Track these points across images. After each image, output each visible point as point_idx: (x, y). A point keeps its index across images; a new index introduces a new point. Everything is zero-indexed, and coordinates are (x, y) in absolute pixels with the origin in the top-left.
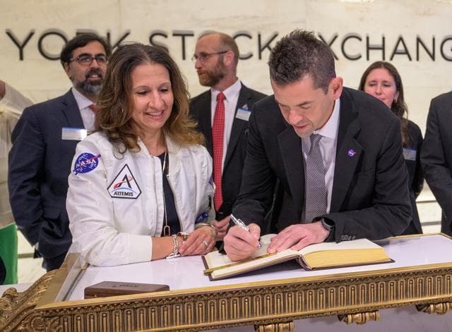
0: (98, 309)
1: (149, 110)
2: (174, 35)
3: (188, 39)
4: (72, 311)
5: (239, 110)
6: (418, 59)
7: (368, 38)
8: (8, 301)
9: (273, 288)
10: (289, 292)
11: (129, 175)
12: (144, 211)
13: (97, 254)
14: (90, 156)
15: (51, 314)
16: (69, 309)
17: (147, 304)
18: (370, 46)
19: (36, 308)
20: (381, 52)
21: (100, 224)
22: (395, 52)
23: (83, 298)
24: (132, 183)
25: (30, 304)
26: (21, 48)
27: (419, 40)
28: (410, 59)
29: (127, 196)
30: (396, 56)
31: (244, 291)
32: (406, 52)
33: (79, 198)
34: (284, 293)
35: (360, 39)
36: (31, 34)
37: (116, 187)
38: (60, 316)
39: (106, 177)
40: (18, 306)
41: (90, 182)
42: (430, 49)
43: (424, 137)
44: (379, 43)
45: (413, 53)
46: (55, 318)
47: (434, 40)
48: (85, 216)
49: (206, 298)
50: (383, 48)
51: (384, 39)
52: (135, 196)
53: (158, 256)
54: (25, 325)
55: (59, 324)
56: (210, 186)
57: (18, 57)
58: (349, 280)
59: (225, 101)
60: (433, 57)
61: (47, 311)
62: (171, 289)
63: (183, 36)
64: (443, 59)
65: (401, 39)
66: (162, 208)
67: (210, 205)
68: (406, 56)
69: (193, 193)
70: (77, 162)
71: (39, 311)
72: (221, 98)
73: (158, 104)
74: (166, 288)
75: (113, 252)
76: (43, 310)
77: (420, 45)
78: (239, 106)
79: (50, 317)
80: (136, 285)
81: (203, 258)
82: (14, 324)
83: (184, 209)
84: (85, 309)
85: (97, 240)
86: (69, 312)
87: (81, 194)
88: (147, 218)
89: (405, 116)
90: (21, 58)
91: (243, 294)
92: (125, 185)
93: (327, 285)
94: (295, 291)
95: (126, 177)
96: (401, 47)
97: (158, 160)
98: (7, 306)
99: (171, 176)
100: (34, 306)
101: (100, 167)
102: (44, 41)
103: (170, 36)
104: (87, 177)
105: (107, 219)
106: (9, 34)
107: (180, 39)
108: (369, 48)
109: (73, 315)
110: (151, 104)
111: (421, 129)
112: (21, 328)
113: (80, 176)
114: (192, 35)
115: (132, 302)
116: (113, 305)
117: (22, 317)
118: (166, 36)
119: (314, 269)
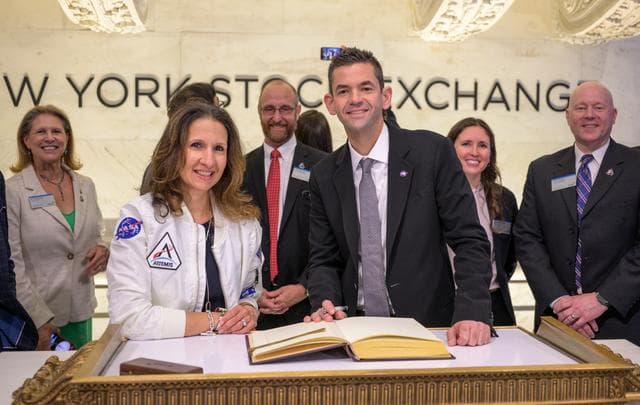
0: (130, 387)
1: (198, 168)
2: (237, 80)
3: (252, 85)
4: (105, 388)
5: (295, 169)
6: (517, 109)
7: (457, 84)
8: (49, 369)
9: (310, 380)
10: (327, 386)
11: (169, 243)
12: (183, 284)
13: (129, 326)
14: (133, 221)
15: (86, 388)
16: (102, 385)
17: (179, 386)
18: (460, 93)
19: (73, 381)
20: (472, 100)
21: (135, 295)
22: (490, 100)
23: (118, 374)
24: (172, 252)
25: (68, 375)
26: (80, 94)
27: (519, 86)
28: (508, 109)
29: (167, 266)
30: (490, 105)
31: (278, 380)
32: (504, 100)
33: (118, 265)
34: (322, 386)
35: (448, 85)
36: (91, 80)
37: (155, 256)
38: (95, 391)
39: (146, 245)
40: (58, 376)
41: (130, 250)
42: (534, 97)
43: (519, 207)
44: (471, 89)
45: (512, 102)
46: (89, 393)
47: (538, 86)
48: (122, 285)
49: (238, 385)
50: (475, 96)
51: (476, 84)
52: (175, 267)
53: (191, 332)
54: (63, 396)
55: (93, 400)
56: (257, 259)
57: (77, 104)
58: (394, 378)
59: (280, 160)
60: (537, 106)
61: (82, 385)
62: (205, 372)
63: (247, 81)
64: (549, 109)
65: (497, 85)
66: (204, 281)
67: (257, 279)
68: (503, 105)
69: (239, 266)
70: (120, 227)
71: (74, 384)
72: (276, 156)
73: (209, 162)
74: (199, 370)
75: (146, 327)
76: (78, 384)
77: (521, 93)
78: (295, 164)
79: (85, 392)
80: (171, 365)
81: (247, 338)
82: (53, 395)
83: (229, 284)
84: (118, 386)
85: (131, 312)
86: (102, 388)
87: (121, 262)
88: (187, 291)
89: (497, 181)
90: (80, 105)
91: (278, 384)
92: (165, 254)
93: (369, 381)
94: (334, 385)
95: (166, 246)
96: (497, 95)
97: (203, 229)
98: (48, 374)
99: (216, 248)
100: (71, 378)
101: (141, 234)
102: (103, 87)
103: (232, 81)
104: (129, 243)
105: (143, 290)
106: (69, 80)
107: (243, 83)
108: (458, 95)
109: (106, 392)
110: (202, 161)
111: (516, 196)
112: (59, 399)
113: (122, 242)
114: (256, 80)
115: (164, 383)
116: (144, 384)
117: (60, 388)
118: (228, 82)
119: (362, 360)
